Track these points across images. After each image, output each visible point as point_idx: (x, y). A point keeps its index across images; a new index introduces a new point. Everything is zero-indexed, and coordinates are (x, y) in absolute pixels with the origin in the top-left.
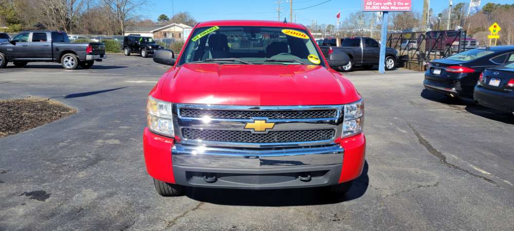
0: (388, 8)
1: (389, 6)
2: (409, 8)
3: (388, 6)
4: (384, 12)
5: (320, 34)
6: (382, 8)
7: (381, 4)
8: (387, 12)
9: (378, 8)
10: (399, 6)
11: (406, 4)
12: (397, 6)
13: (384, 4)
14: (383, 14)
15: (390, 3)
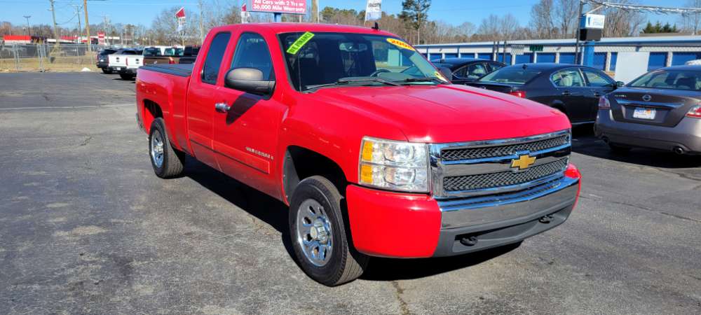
0: (281, 9)
1: (282, 6)
2: (304, 10)
3: (280, 6)
4: (276, 14)
5: (118, 38)
6: (274, 8)
7: (272, 3)
8: (279, 14)
9: (268, 7)
10: (293, 7)
11: (301, 5)
12: (290, 6)
13: (276, 3)
14: (275, 16)
15: (282, 3)
